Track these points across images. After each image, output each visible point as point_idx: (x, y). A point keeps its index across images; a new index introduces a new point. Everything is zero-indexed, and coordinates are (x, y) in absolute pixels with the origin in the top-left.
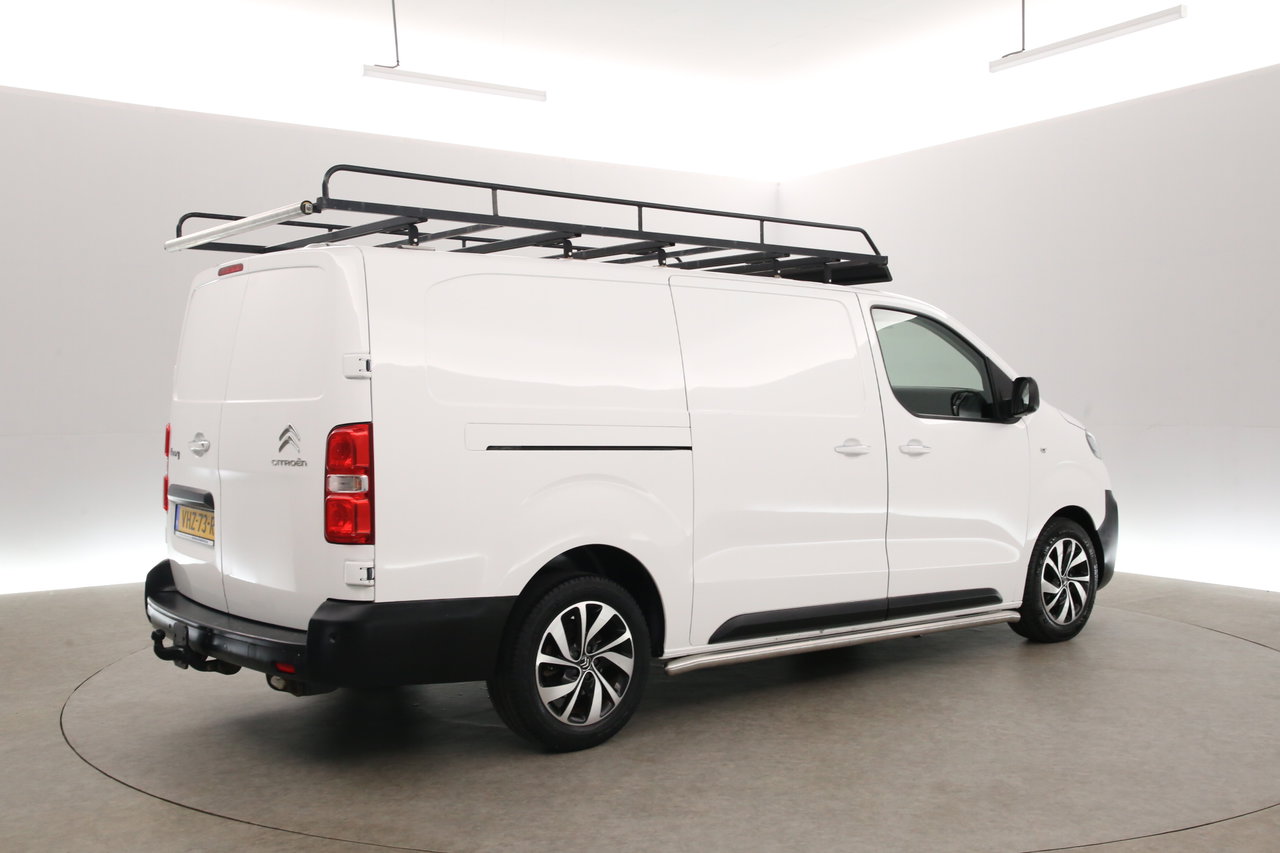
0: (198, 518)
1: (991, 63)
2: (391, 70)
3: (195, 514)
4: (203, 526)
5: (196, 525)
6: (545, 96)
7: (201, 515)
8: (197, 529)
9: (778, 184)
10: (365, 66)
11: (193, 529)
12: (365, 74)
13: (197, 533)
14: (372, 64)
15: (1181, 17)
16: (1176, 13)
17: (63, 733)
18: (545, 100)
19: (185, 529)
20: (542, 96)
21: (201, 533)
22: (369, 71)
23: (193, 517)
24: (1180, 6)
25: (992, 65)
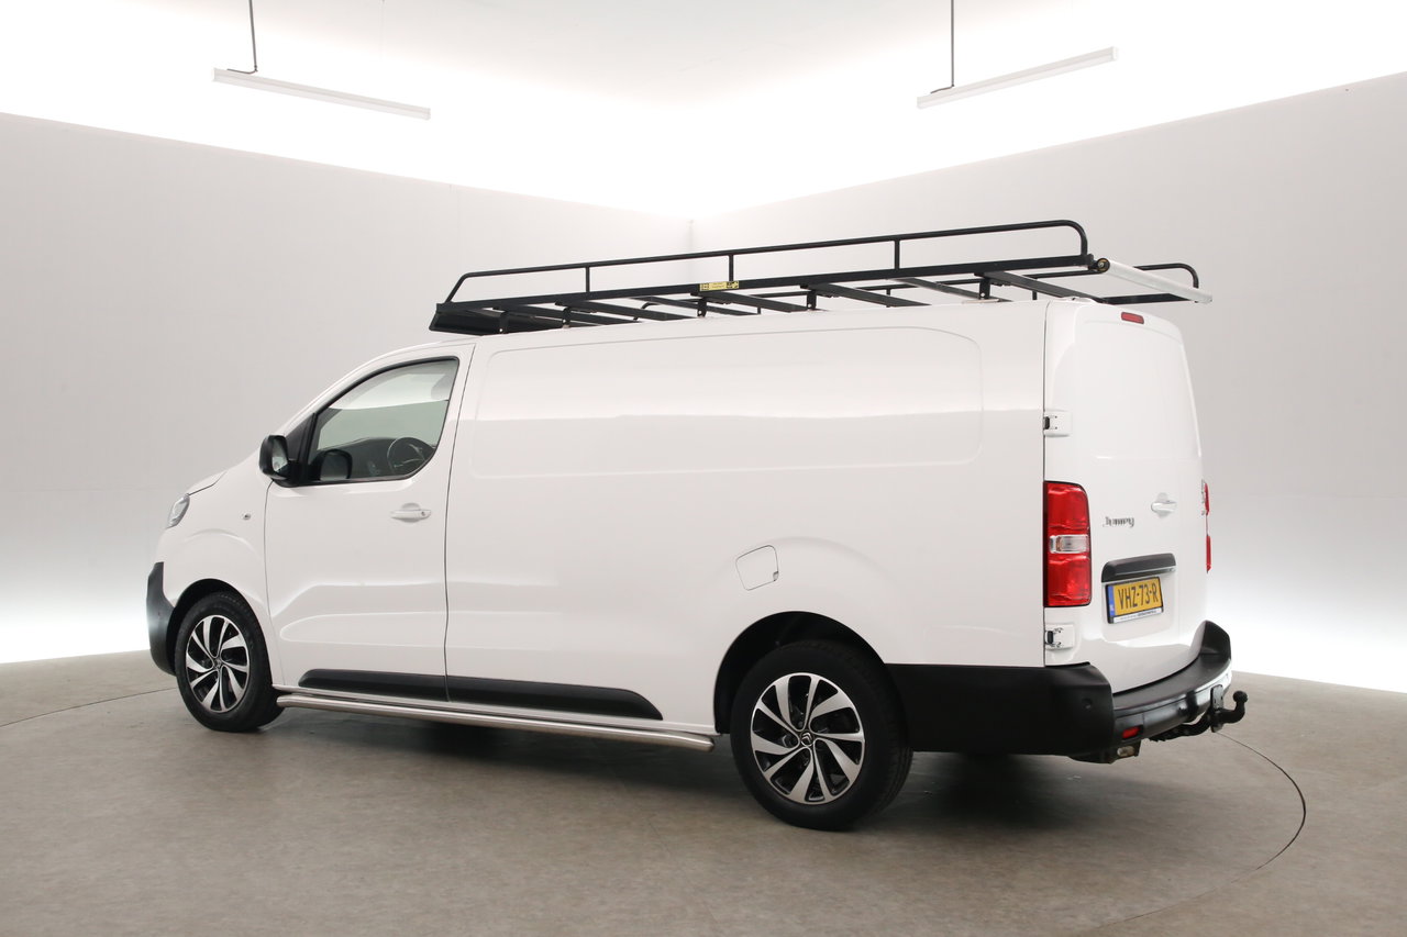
0: (1139, 590)
1: (916, 100)
2: (248, 76)
3: (1134, 588)
4: (1146, 598)
5: (1138, 600)
6: (429, 113)
7: (1141, 587)
8: (1139, 604)
9: (692, 222)
10: (216, 70)
11: (1135, 605)
12: (216, 80)
13: (1139, 608)
14: (225, 68)
15: (1112, 59)
16: (1108, 54)
18: (429, 118)
19: (1125, 610)
20: (425, 113)
21: (1146, 606)
22: (219, 75)
23: (1132, 592)
24: (1111, 49)
25: (921, 102)
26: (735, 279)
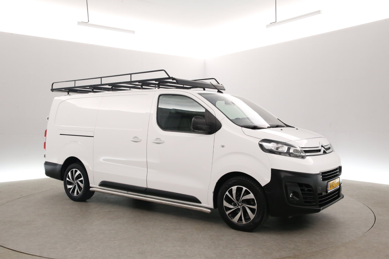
2: (87, 23)
14: (80, 21)
16: (319, 12)
18: (134, 33)
22: (79, 23)
25: (267, 26)
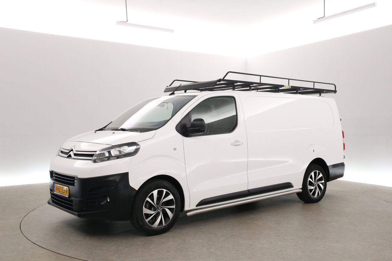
1: (314, 21)
2: (125, 23)
9: (246, 59)
10: (117, 21)
12: (117, 25)
14: (119, 21)
15: (375, 6)
16: (373, 5)
17: (21, 230)
20: (172, 31)
22: (118, 23)
24: (375, 3)
26: (290, 85)
